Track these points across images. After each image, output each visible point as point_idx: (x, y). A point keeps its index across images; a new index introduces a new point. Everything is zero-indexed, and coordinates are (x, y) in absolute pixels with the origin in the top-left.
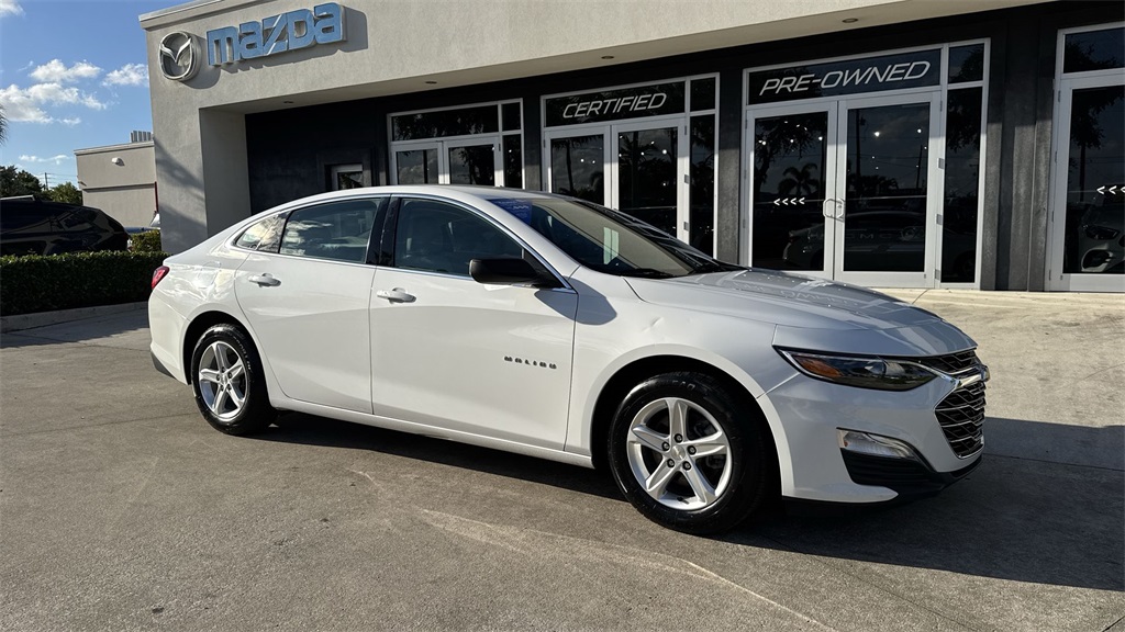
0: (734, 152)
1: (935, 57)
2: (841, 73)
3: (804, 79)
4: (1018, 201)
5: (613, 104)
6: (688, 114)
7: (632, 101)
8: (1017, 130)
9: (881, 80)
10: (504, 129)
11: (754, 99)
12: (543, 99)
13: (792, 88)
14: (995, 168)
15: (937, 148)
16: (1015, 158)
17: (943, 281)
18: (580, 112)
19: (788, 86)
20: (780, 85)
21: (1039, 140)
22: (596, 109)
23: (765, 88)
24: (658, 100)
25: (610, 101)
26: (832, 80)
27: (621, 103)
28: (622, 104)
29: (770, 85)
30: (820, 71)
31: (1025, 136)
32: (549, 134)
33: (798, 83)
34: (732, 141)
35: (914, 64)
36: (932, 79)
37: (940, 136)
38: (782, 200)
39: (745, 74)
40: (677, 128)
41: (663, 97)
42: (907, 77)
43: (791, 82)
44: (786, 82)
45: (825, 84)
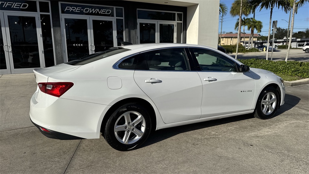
1: (112, 9)
6: (39, 13)
7: (12, 4)
8: (131, 31)
9: (100, 13)
11: (63, 12)
13: (75, 10)
15: (115, 33)
19: (74, 10)
20: (71, 9)
21: (135, 33)
23: (66, 9)
24: (25, 6)
26: (87, 10)
28: (7, 5)
29: (68, 8)
30: (83, 7)
31: (133, 32)
33: (77, 9)
34: (57, 24)
36: (112, 15)
37: (115, 30)
38: (76, 44)
39: (60, 3)
40: (35, 17)
41: (27, 5)
42: (106, 13)
43: (74, 9)
44: (73, 9)
45: (85, 11)
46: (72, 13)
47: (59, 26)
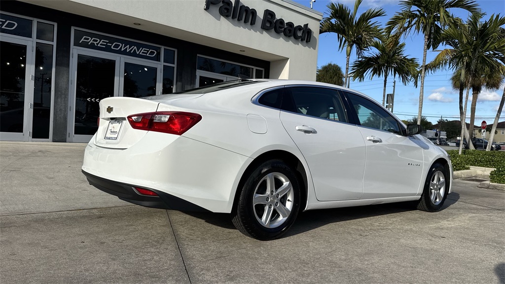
0: (64, 70)
1: (158, 50)
3: (103, 42)
6: (35, 40)
8: (186, 86)
9: (138, 53)
11: (77, 44)
13: (97, 44)
15: (159, 88)
19: (95, 43)
20: (91, 41)
23: (82, 40)
24: (10, 25)
26: (116, 46)
29: (85, 39)
30: (112, 40)
33: (101, 43)
34: (65, 63)
35: (151, 50)
36: (157, 58)
37: (160, 82)
38: (91, 99)
39: (73, 29)
40: (26, 46)
41: (15, 24)
42: (147, 55)
43: (97, 41)
44: (94, 40)
45: (113, 47)
46: (92, 47)
47: (68, 65)
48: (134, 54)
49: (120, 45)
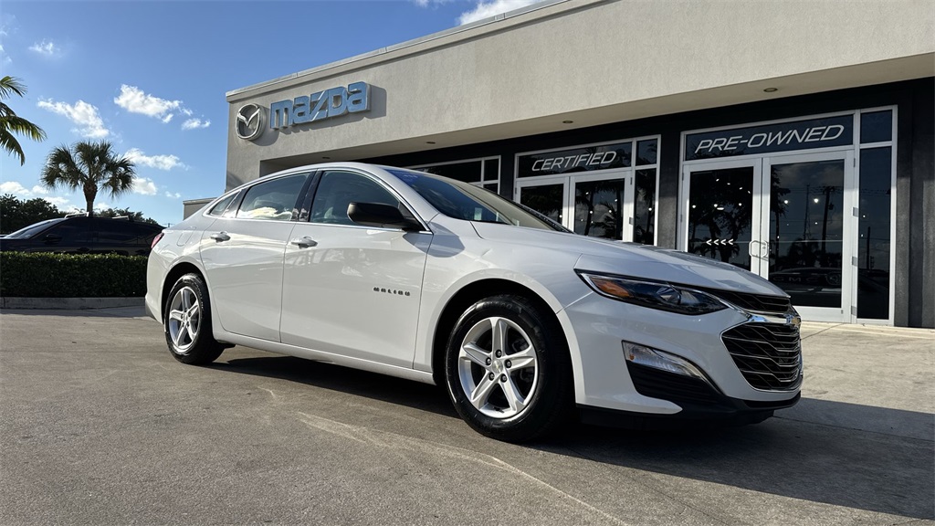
0: (671, 200)
1: (848, 122)
2: (765, 135)
3: (732, 140)
4: (928, 247)
5: (573, 160)
6: (634, 168)
7: (588, 158)
8: (926, 184)
9: (800, 141)
10: (485, 180)
11: (690, 157)
12: (517, 156)
13: (723, 147)
14: (905, 217)
15: (851, 199)
16: (924, 208)
17: (858, 317)
18: (546, 166)
19: (719, 146)
20: (712, 144)
22: (558, 164)
23: (699, 147)
24: (610, 157)
25: (570, 158)
26: (757, 140)
27: (579, 160)
29: (704, 144)
30: (747, 133)
32: (521, 183)
33: (728, 143)
34: (671, 190)
35: (830, 127)
36: (846, 139)
37: (853, 188)
38: (713, 241)
39: (683, 136)
40: (624, 179)
41: (613, 154)
42: (823, 138)
43: (722, 142)
44: (718, 143)
45: (752, 144)
46: (714, 154)
47: (676, 192)
48: (795, 145)
49: (763, 137)
